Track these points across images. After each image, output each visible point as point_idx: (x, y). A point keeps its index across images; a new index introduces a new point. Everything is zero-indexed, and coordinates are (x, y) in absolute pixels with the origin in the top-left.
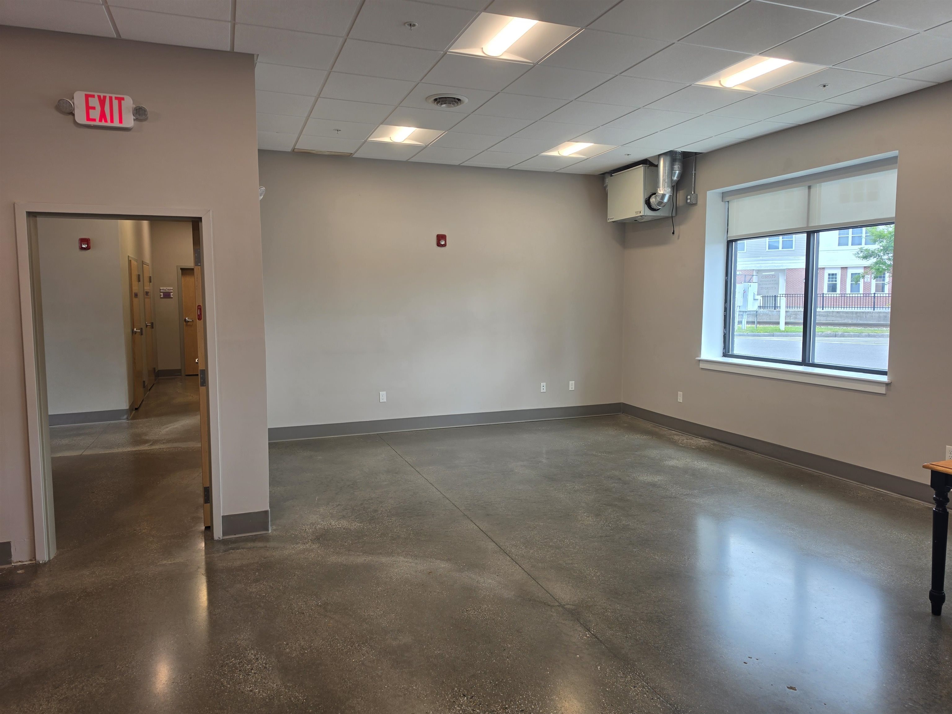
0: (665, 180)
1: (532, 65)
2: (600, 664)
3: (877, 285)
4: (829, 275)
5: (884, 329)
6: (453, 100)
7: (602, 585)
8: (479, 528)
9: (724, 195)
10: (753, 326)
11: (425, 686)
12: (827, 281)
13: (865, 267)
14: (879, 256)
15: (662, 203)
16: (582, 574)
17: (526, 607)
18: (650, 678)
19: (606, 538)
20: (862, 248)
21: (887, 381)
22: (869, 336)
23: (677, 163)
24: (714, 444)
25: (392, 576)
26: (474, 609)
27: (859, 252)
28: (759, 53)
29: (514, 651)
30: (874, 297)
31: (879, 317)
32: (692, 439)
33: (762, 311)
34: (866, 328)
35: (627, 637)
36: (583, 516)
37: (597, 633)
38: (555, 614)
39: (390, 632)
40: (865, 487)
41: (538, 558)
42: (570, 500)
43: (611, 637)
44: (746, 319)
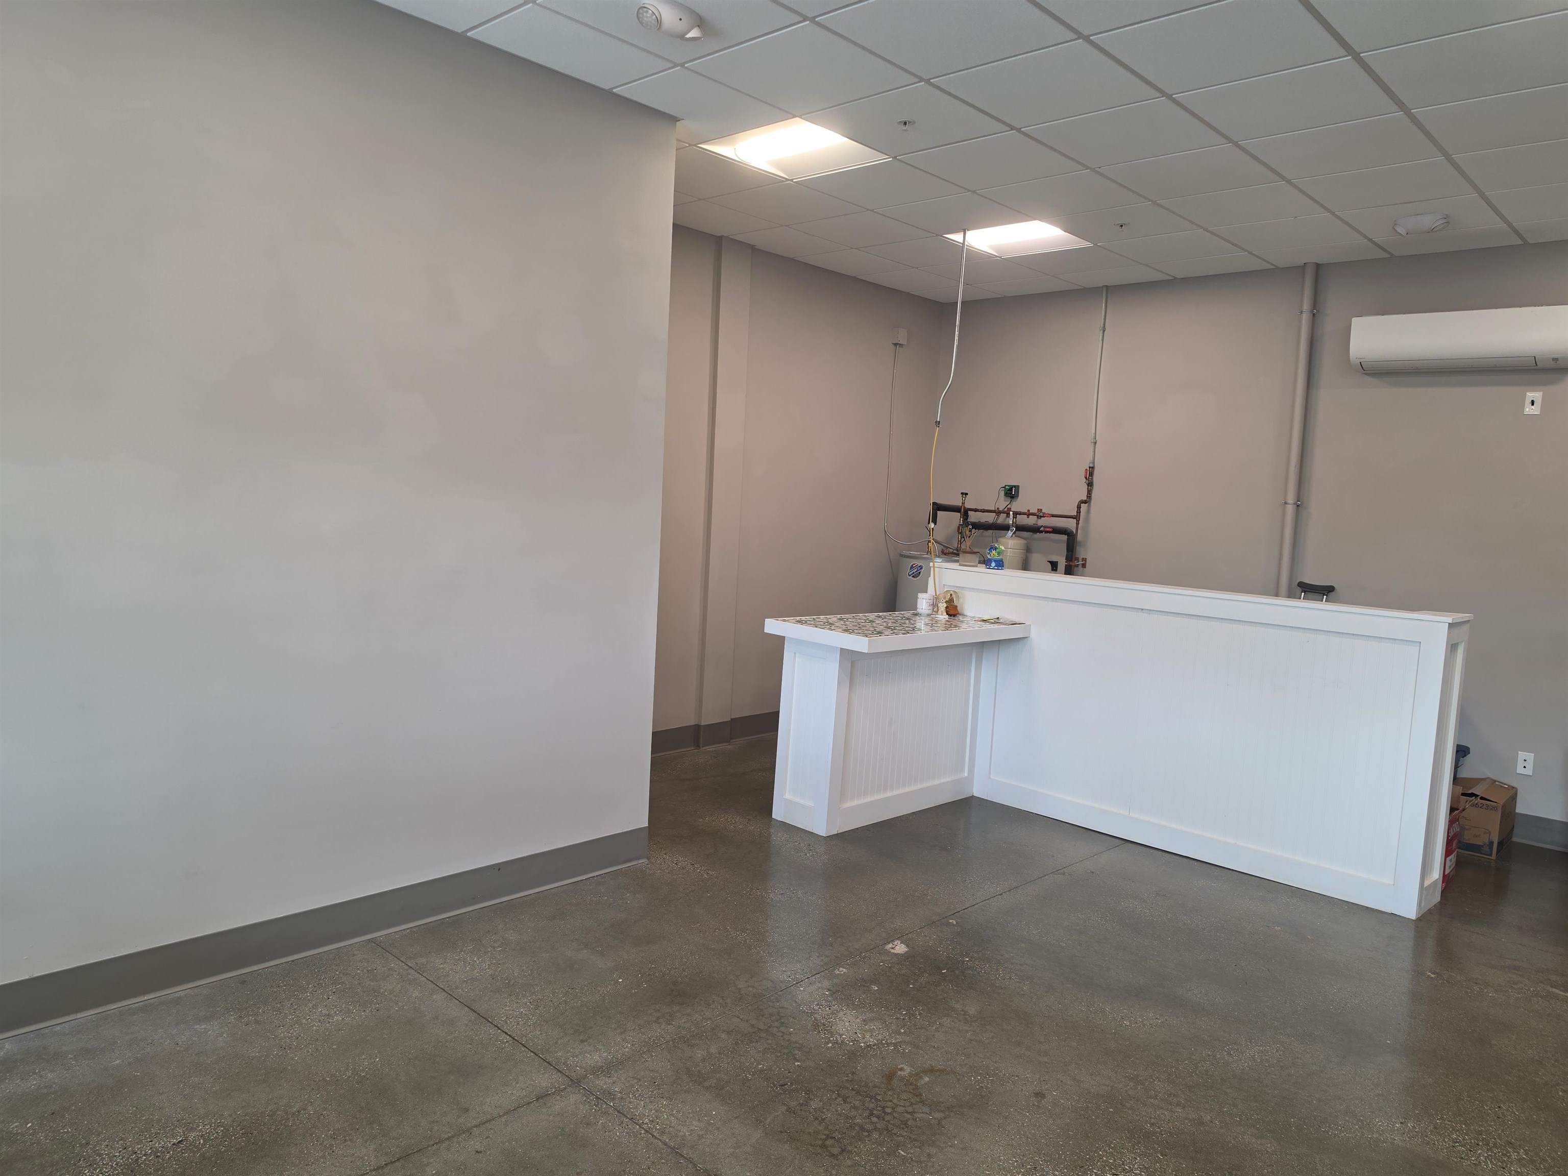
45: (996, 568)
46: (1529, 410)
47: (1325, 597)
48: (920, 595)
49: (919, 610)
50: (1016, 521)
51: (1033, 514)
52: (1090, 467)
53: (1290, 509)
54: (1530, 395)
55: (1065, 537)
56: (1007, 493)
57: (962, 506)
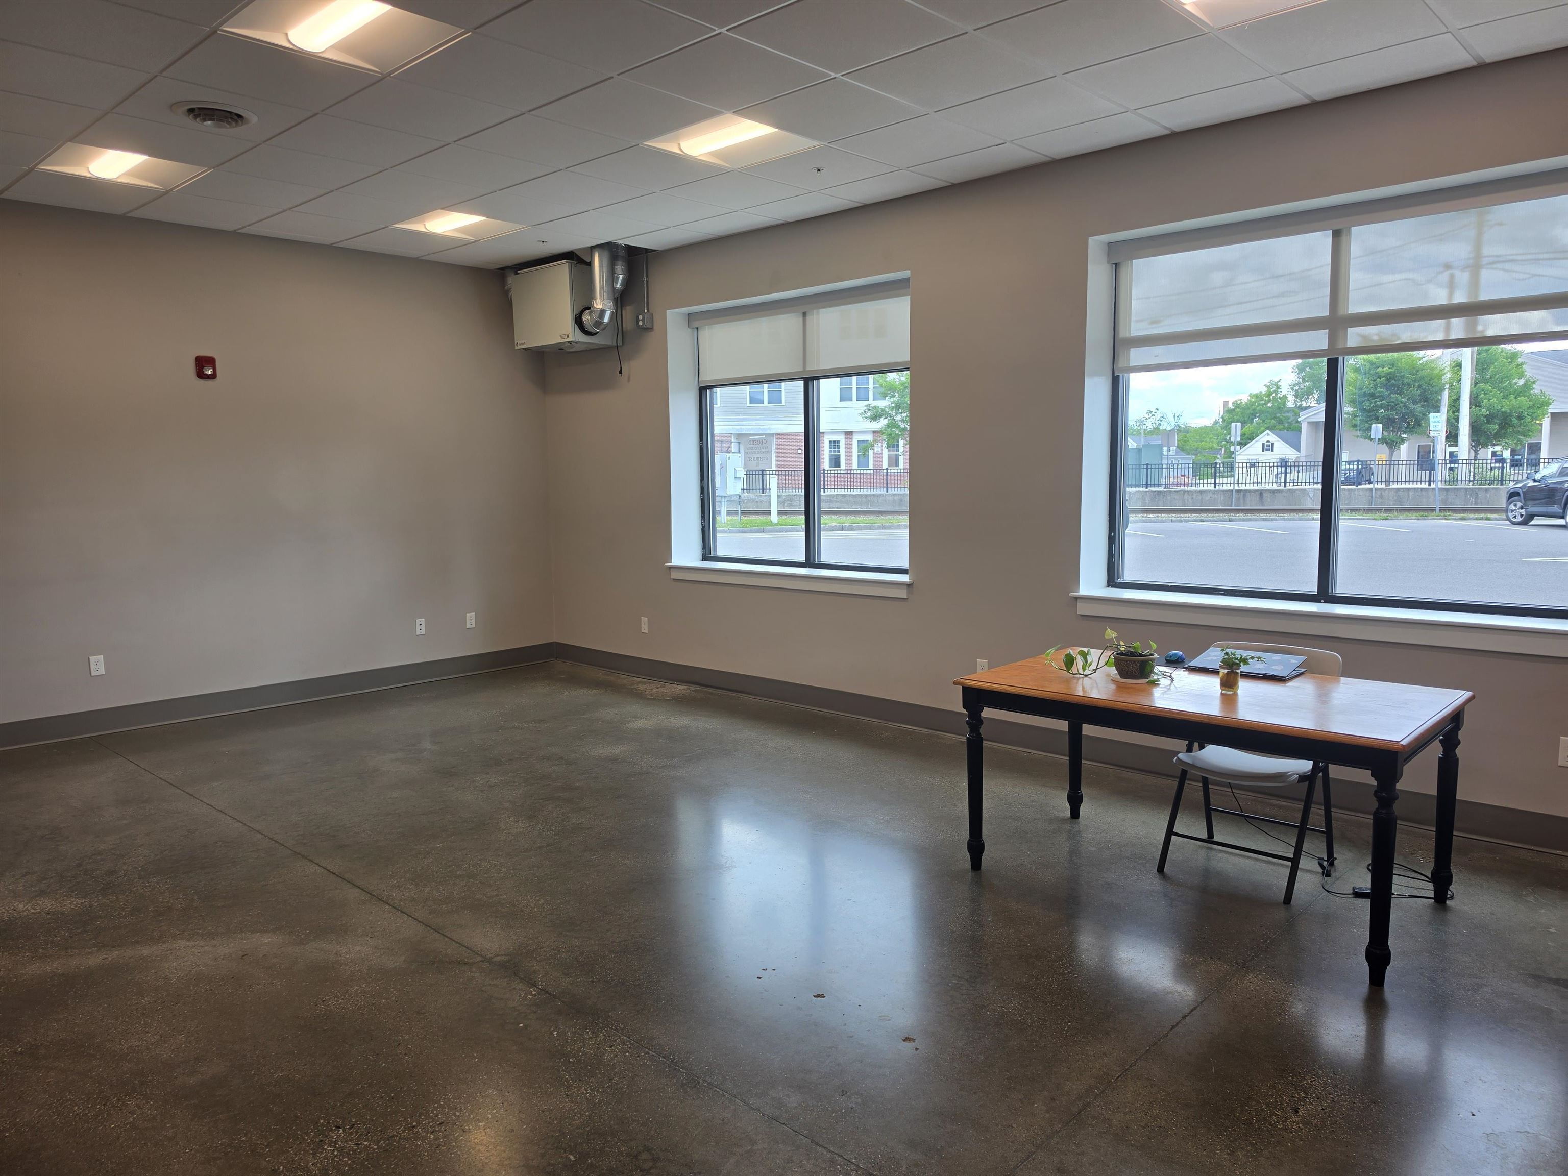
0: (603, 287)
1: (380, 75)
2: (556, 1028)
3: (889, 457)
4: (830, 442)
5: (900, 517)
6: (228, 114)
7: (548, 916)
8: (328, 870)
9: (690, 317)
10: (736, 518)
11: (263, 1131)
12: (828, 452)
13: (874, 432)
14: (891, 417)
15: (601, 323)
16: (516, 908)
17: (428, 974)
18: (632, 1029)
19: (548, 848)
20: (869, 405)
21: (909, 581)
22: (883, 527)
23: (620, 263)
24: (695, 691)
25: (167, 976)
26: (336, 996)
27: (867, 411)
28: (733, 111)
29: (416, 1042)
30: (887, 473)
31: (894, 501)
32: (664, 687)
33: (746, 496)
34: (879, 516)
35: (593, 982)
36: (508, 822)
37: (548, 985)
38: (477, 975)
39: (181, 1065)
40: (891, 725)
41: (440, 898)
42: (483, 801)
43: (570, 987)
44: (726, 508)
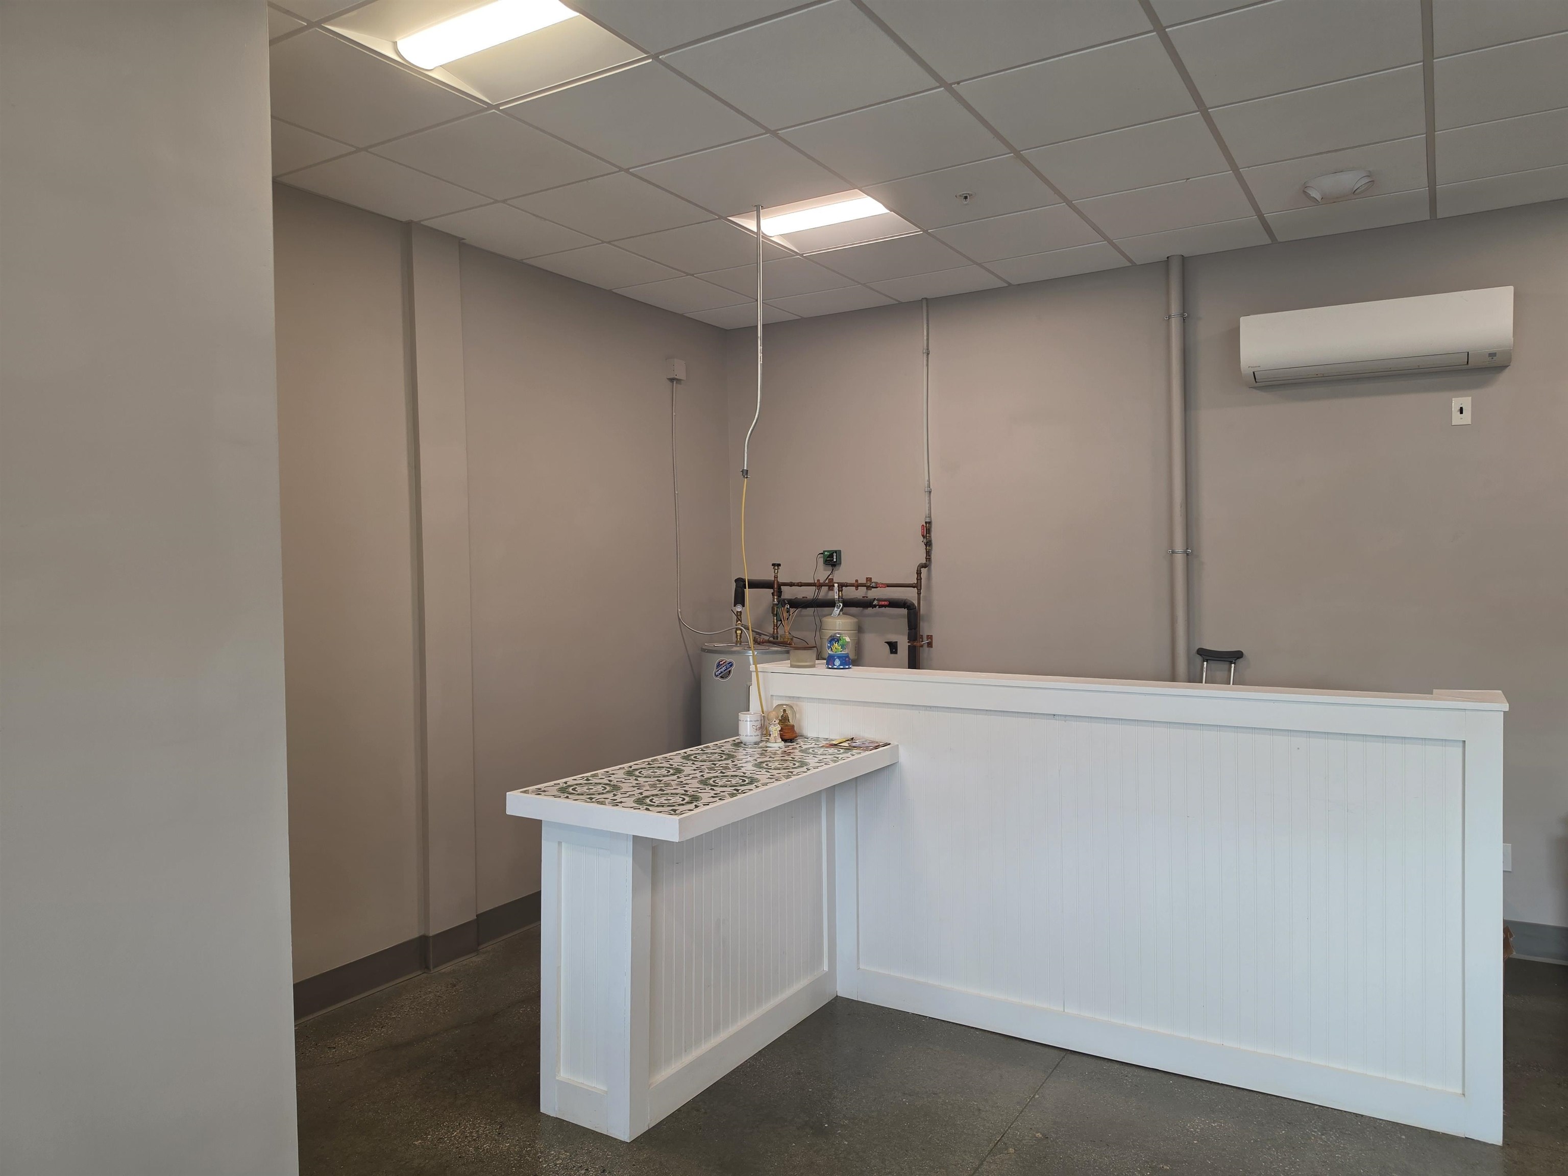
45: (842, 667)
46: (1457, 419)
47: (1233, 665)
48: (742, 716)
49: (743, 738)
50: (842, 594)
51: (862, 585)
52: (926, 523)
53: (1179, 559)
54: (1456, 403)
55: (904, 611)
56: (826, 560)
57: (774, 581)
